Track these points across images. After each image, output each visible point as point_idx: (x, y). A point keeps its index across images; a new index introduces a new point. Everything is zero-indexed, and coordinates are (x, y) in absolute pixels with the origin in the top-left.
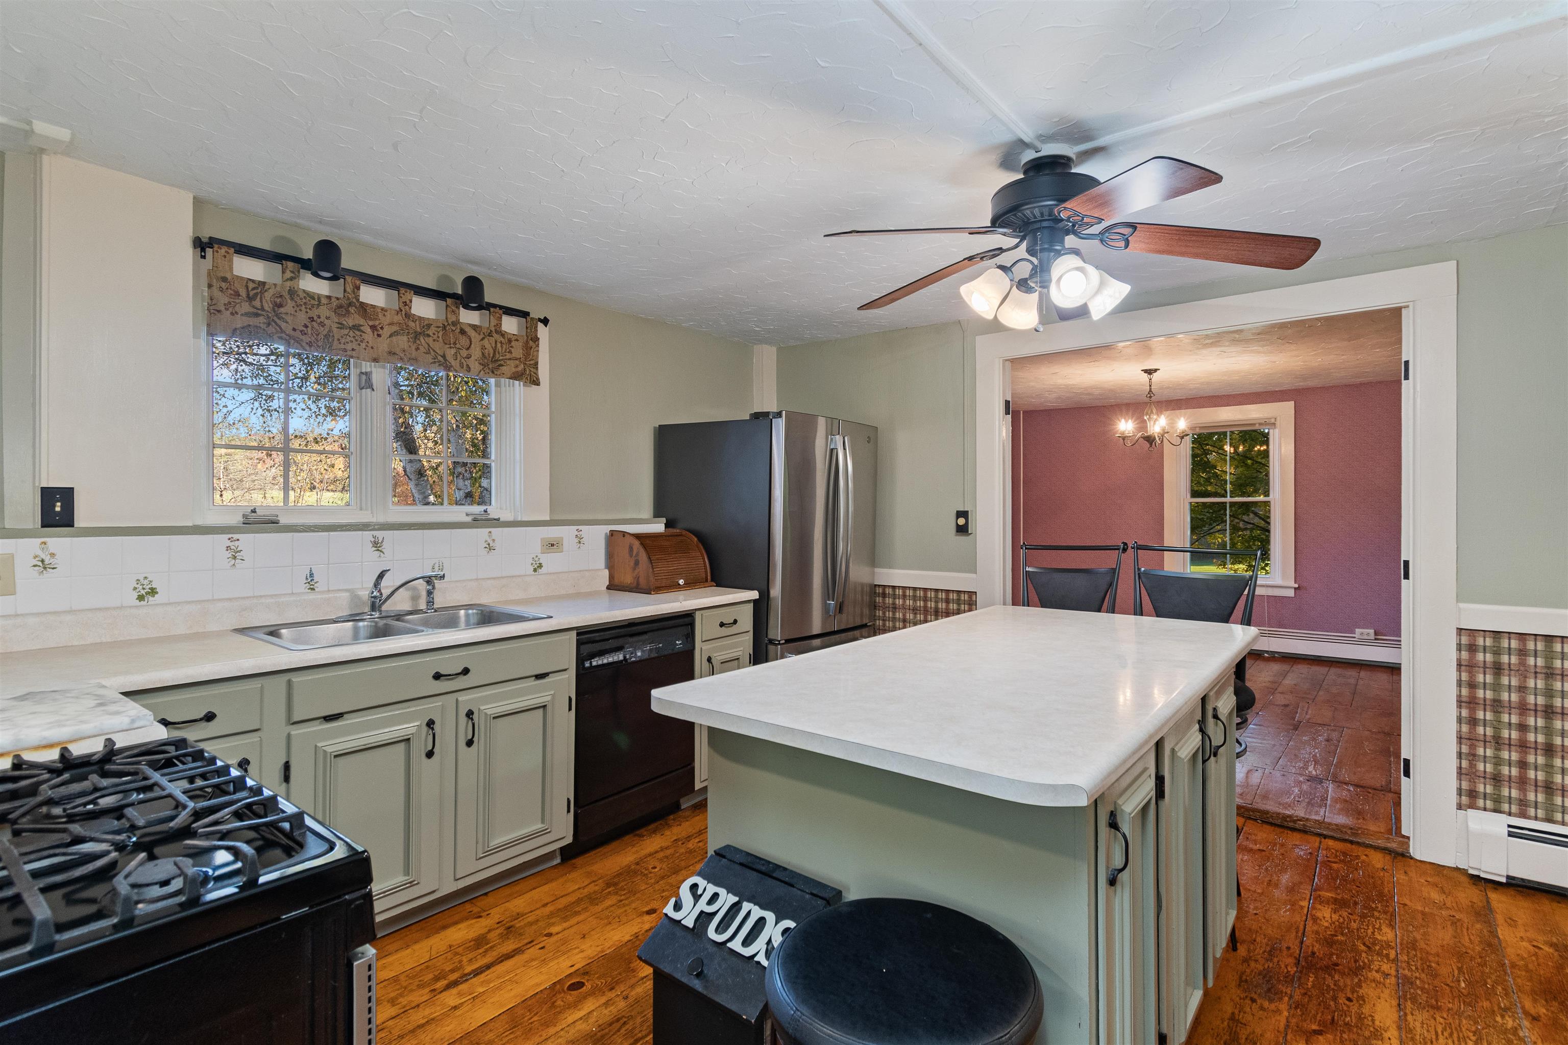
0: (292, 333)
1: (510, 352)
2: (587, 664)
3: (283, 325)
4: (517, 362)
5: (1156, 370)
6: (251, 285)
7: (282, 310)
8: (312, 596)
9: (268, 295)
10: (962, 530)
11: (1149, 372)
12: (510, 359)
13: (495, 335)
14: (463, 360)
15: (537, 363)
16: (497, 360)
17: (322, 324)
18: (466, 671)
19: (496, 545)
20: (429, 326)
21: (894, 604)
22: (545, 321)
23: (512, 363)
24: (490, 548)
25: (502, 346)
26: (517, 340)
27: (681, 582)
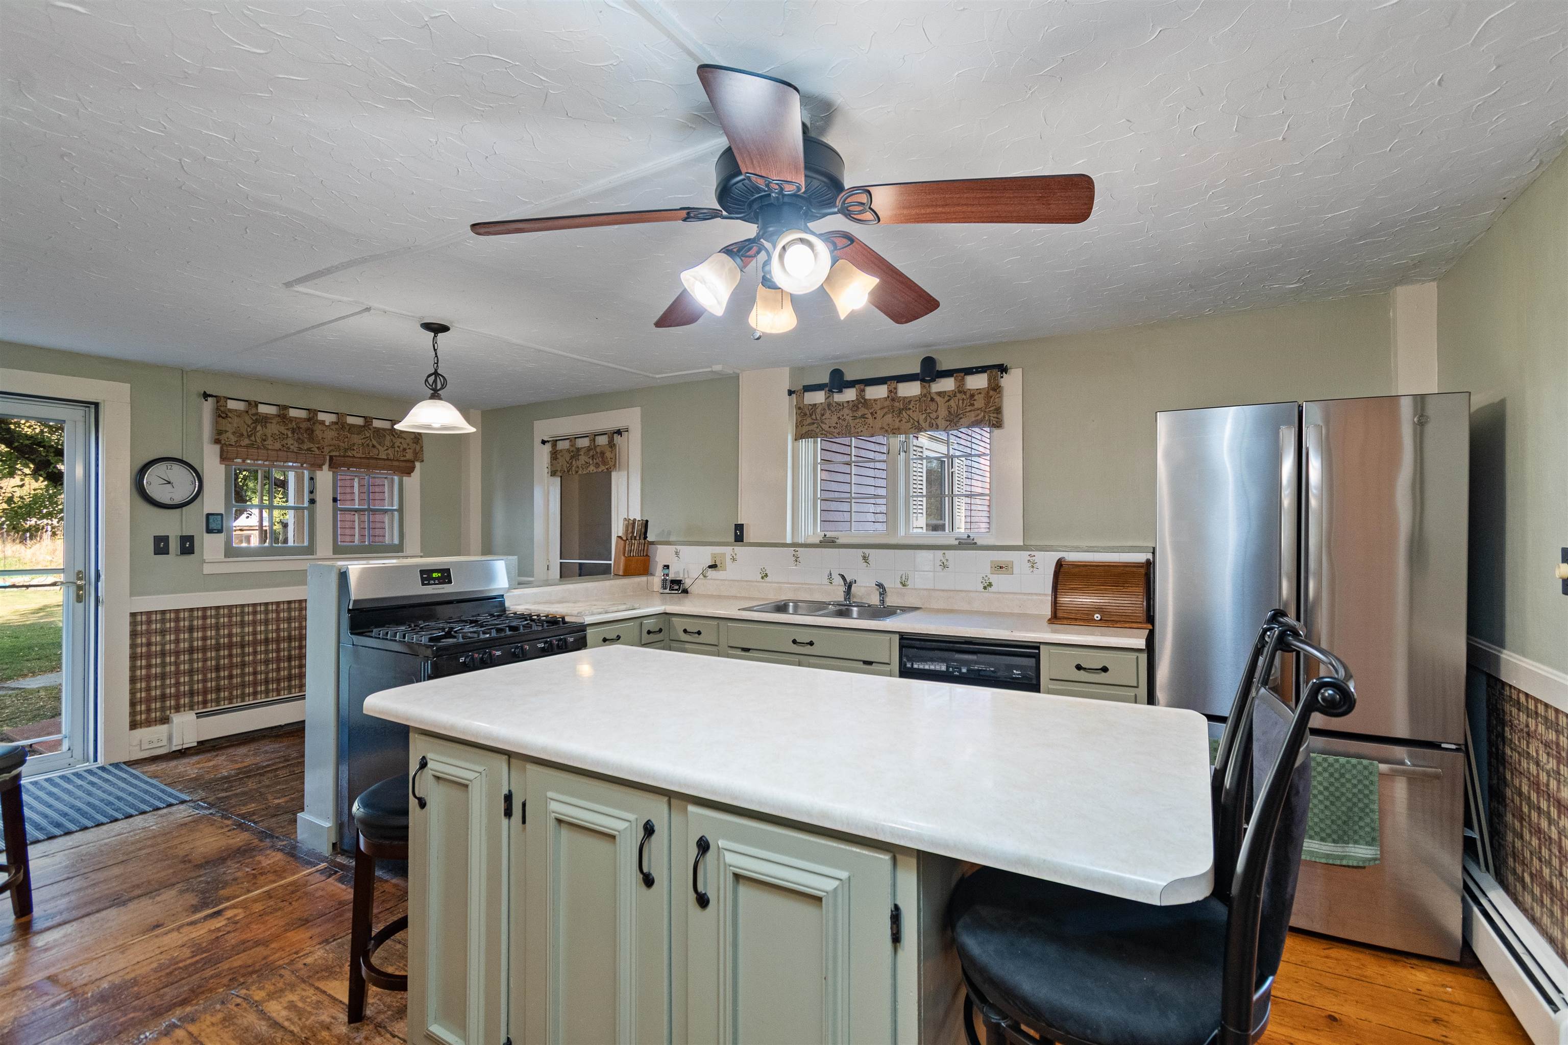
0: (829, 429)
1: (972, 405)
2: (909, 665)
3: (823, 426)
4: (977, 412)
6: (810, 407)
7: (824, 417)
8: (830, 587)
9: (818, 411)
12: (970, 411)
13: (958, 395)
14: (933, 421)
15: (999, 408)
16: (960, 415)
17: (844, 420)
18: (812, 644)
19: (950, 564)
20: (910, 402)
23: (973, 414)
24: (944, 566)
25: (963, 403)
26: (980, 393)
27: (1097, 617)
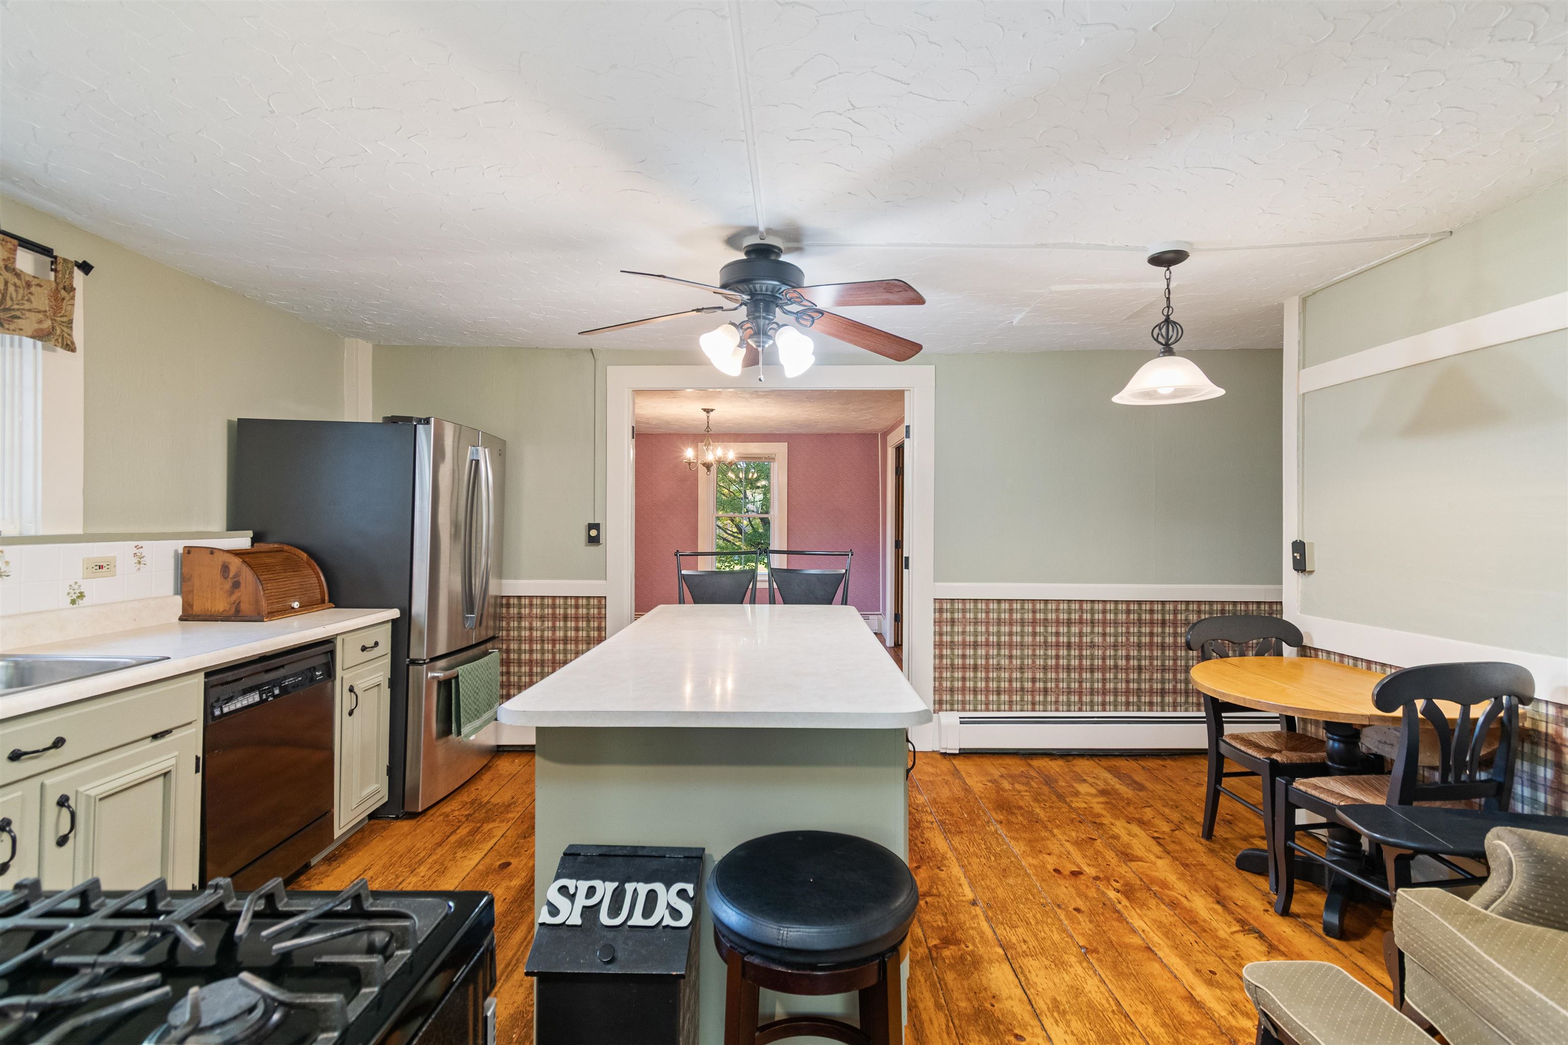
1: (29, 300)
2: (217, 712)
4: (41, 316)
5: (712, 410)
10: (594, 541)
11: (708, 411)
12: (30, 310)
13: (5, 272)
15: (71, 322)
16: (9, 309)
18: (59, 743)
19: (13, 569)
21: (519, 613)
22: (86, 268)
23: (34, 317)
25: (15, 290)
26: (39, 285)
27: (296, 605)
